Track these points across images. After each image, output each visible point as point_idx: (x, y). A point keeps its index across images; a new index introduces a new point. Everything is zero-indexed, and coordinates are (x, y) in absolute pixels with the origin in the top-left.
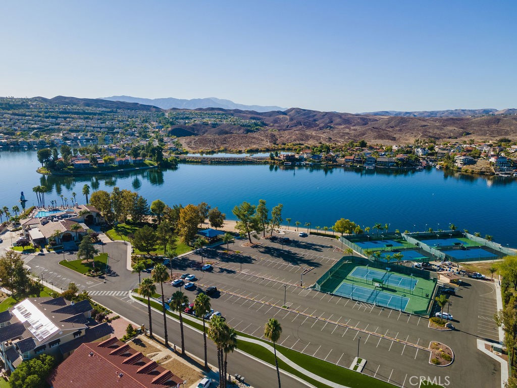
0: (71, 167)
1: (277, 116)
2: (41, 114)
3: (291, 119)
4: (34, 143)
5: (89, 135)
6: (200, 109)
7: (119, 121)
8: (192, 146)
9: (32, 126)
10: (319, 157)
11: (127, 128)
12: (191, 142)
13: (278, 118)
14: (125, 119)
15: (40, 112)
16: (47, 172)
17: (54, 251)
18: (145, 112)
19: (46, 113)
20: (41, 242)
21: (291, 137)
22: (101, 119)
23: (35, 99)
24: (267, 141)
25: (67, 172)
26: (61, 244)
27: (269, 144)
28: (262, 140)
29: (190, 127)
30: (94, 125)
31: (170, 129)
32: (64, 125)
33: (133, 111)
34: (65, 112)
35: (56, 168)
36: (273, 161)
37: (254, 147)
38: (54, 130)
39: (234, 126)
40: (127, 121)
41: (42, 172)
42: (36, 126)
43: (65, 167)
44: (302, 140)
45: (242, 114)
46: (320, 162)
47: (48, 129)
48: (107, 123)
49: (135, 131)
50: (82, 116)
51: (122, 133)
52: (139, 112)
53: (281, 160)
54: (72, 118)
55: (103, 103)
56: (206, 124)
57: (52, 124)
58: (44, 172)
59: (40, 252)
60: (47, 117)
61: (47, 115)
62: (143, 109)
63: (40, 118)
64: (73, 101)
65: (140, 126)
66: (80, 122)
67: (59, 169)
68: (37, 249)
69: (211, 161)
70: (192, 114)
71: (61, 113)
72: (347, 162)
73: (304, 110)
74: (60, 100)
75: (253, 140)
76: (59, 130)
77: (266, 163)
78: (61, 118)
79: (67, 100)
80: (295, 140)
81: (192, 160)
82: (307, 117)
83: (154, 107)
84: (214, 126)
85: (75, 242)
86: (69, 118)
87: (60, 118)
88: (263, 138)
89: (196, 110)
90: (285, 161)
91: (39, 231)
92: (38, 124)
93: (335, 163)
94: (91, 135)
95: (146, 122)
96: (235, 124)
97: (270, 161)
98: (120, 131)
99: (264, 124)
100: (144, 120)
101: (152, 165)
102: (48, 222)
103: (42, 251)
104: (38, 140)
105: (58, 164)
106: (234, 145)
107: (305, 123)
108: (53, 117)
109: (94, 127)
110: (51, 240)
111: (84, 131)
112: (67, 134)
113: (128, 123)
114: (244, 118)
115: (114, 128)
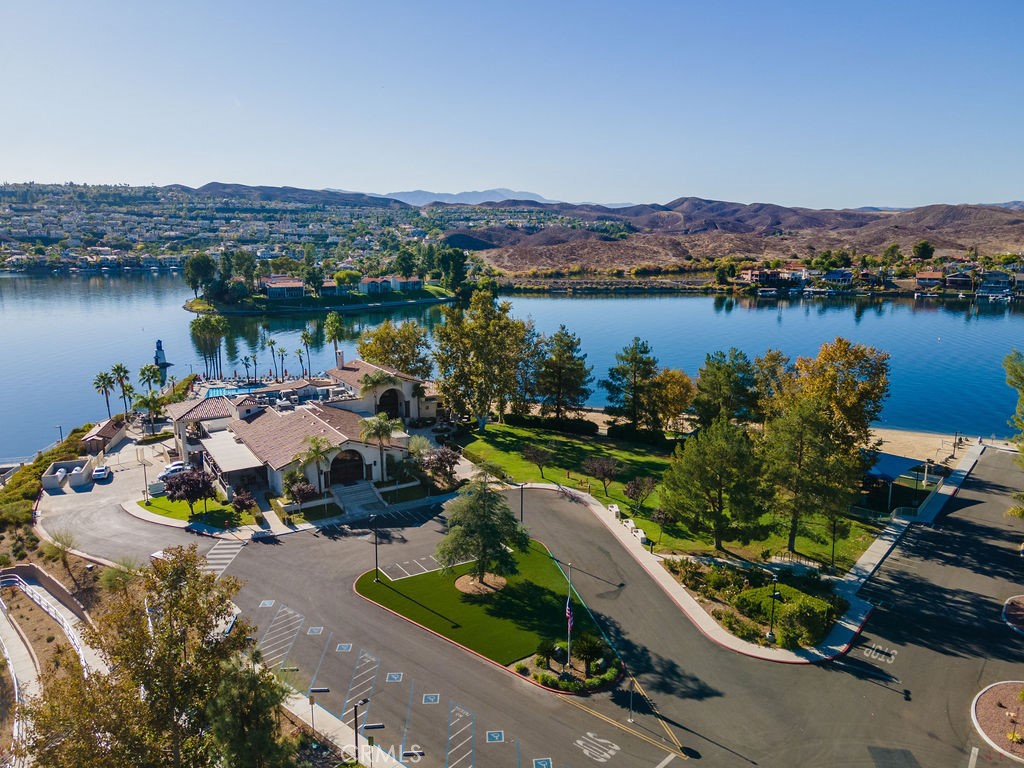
0: (262, 296)
1: (656, 214)
2: (181, 213)
3: (688, 219)
4: (172, 261)
5: (277, 249)
6: (490, 204)
7: (333, 223)
8: (506, 263)
9: (166, 233)
10: (845, 277)
11: (352, 234)
12: (500, 256)
13: (659, 217)
14: (345, 221)
15: (181, 209)
16: (207, 307)
17: (308, 526)
18: (381, 210)
19: (190, 210)
20: (254, 485)
21: (720, 246)
22: (297, 220)
23: (170, 188)
24: (667, 255)
25: (253, 308)
26: (329, 495)
27: (674, 259)
28: (655, 252)
29: (483, 234)
30: (286, 231)
31: (442, 236)
32: (226, 231)
33: (357, 209)
34: (226, 209)
35: (227, 298)
36: (726, 288)
37: (645, 264)
38: (207, 242)
39: (574, 231)
40: (350, 223)
41: (195, 308)
42: (172, 234)
43: (248, 296)
44: (749, 251)
45: (575, 211)
46: (851, 286)
47: (195, 240)
48: (310, 227)
49: (370, 241)
50: (260, 216)
51: (344, 245)
52: (367, 210)
53: (748, 285)
54: (242, 219)
55: (296, 195)
56: (513, 228)
57: (204, 229)
58: (200, 307)
59: (258, 529)
60: (192, 219)
61: (194, 214)
62: (376, 205)
63: (179, 220)
64: (238, 191)
65: (380, 232)
66: (258, 226)
67: (233, 302)
68: (244, 515)
69: (574, 289)
70: (476, 212)
71: (218, 210)
72: (924, 286)
73: (710, 202)
74: (214, 189)
75: (637, 253)
76: (218, 241)
77: (707, 292)
78: (220, 219)
79: (227, 190)
80: (732, 251)
81: (529, 287)
82: (718, 215)
83: (396, 201)
84: (530, 230)
85: (378, 485)
86: (235, 218)
87: (217, 219)
88: (655, 249)
89: (482, 205)
90: (757, 287)
91: (239, 441)
92: (177, 230)
93: (892, 290)
94: (282, 249)
95: (389, 225)
96: (574, 227)
97: (717, 286)
98: (340, 240)
99: (633, 229)
100: (384, 222)
101: (442, 295)
102: (262, 412)
103: (261, 522)
104: (178, 257)
105: (234, 288)
106: (597, 262)
107: (723, 224)
108: (204, 218)
109: (286, 235)
110: (293, 479)
111: (266, 242)
112: (235, 246)
113: (353, 227)
114: (584, 217)
115: (327, 237)
